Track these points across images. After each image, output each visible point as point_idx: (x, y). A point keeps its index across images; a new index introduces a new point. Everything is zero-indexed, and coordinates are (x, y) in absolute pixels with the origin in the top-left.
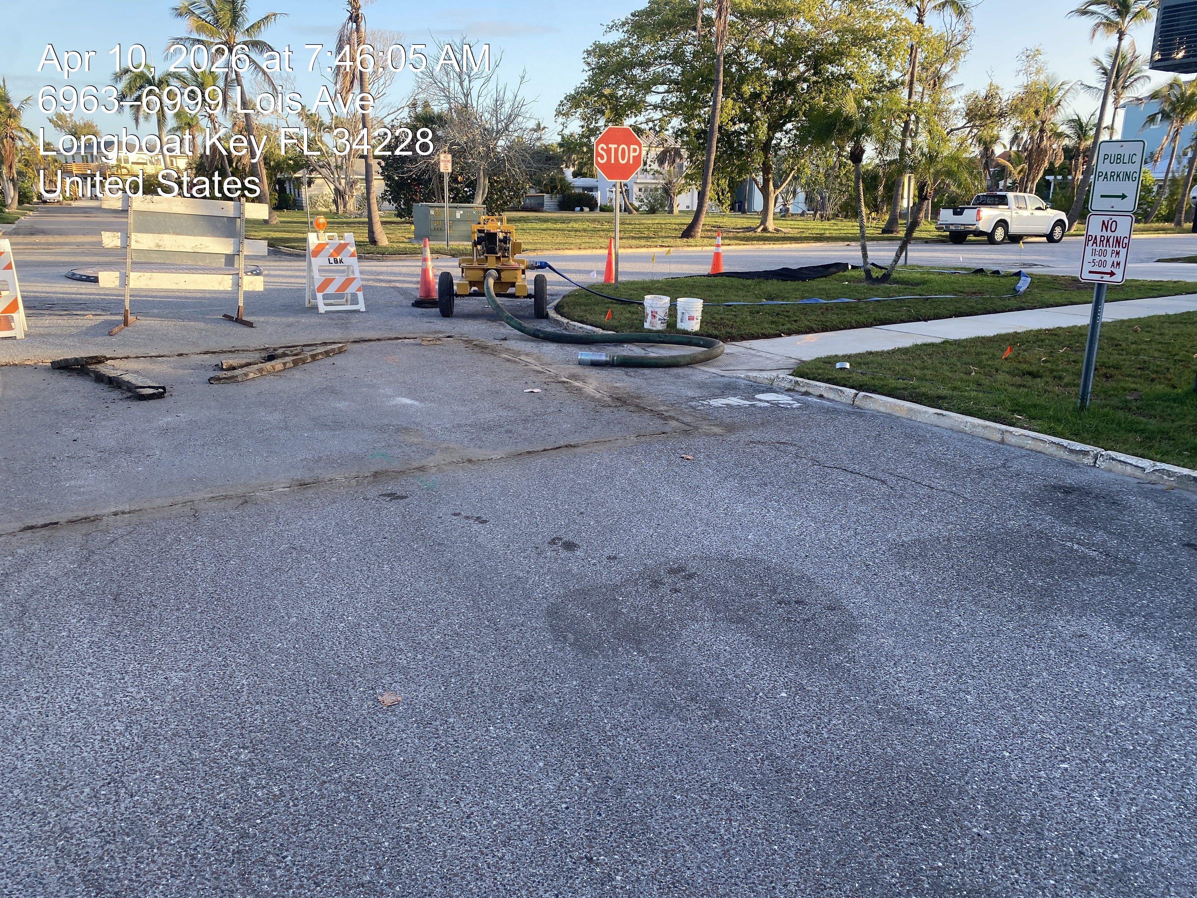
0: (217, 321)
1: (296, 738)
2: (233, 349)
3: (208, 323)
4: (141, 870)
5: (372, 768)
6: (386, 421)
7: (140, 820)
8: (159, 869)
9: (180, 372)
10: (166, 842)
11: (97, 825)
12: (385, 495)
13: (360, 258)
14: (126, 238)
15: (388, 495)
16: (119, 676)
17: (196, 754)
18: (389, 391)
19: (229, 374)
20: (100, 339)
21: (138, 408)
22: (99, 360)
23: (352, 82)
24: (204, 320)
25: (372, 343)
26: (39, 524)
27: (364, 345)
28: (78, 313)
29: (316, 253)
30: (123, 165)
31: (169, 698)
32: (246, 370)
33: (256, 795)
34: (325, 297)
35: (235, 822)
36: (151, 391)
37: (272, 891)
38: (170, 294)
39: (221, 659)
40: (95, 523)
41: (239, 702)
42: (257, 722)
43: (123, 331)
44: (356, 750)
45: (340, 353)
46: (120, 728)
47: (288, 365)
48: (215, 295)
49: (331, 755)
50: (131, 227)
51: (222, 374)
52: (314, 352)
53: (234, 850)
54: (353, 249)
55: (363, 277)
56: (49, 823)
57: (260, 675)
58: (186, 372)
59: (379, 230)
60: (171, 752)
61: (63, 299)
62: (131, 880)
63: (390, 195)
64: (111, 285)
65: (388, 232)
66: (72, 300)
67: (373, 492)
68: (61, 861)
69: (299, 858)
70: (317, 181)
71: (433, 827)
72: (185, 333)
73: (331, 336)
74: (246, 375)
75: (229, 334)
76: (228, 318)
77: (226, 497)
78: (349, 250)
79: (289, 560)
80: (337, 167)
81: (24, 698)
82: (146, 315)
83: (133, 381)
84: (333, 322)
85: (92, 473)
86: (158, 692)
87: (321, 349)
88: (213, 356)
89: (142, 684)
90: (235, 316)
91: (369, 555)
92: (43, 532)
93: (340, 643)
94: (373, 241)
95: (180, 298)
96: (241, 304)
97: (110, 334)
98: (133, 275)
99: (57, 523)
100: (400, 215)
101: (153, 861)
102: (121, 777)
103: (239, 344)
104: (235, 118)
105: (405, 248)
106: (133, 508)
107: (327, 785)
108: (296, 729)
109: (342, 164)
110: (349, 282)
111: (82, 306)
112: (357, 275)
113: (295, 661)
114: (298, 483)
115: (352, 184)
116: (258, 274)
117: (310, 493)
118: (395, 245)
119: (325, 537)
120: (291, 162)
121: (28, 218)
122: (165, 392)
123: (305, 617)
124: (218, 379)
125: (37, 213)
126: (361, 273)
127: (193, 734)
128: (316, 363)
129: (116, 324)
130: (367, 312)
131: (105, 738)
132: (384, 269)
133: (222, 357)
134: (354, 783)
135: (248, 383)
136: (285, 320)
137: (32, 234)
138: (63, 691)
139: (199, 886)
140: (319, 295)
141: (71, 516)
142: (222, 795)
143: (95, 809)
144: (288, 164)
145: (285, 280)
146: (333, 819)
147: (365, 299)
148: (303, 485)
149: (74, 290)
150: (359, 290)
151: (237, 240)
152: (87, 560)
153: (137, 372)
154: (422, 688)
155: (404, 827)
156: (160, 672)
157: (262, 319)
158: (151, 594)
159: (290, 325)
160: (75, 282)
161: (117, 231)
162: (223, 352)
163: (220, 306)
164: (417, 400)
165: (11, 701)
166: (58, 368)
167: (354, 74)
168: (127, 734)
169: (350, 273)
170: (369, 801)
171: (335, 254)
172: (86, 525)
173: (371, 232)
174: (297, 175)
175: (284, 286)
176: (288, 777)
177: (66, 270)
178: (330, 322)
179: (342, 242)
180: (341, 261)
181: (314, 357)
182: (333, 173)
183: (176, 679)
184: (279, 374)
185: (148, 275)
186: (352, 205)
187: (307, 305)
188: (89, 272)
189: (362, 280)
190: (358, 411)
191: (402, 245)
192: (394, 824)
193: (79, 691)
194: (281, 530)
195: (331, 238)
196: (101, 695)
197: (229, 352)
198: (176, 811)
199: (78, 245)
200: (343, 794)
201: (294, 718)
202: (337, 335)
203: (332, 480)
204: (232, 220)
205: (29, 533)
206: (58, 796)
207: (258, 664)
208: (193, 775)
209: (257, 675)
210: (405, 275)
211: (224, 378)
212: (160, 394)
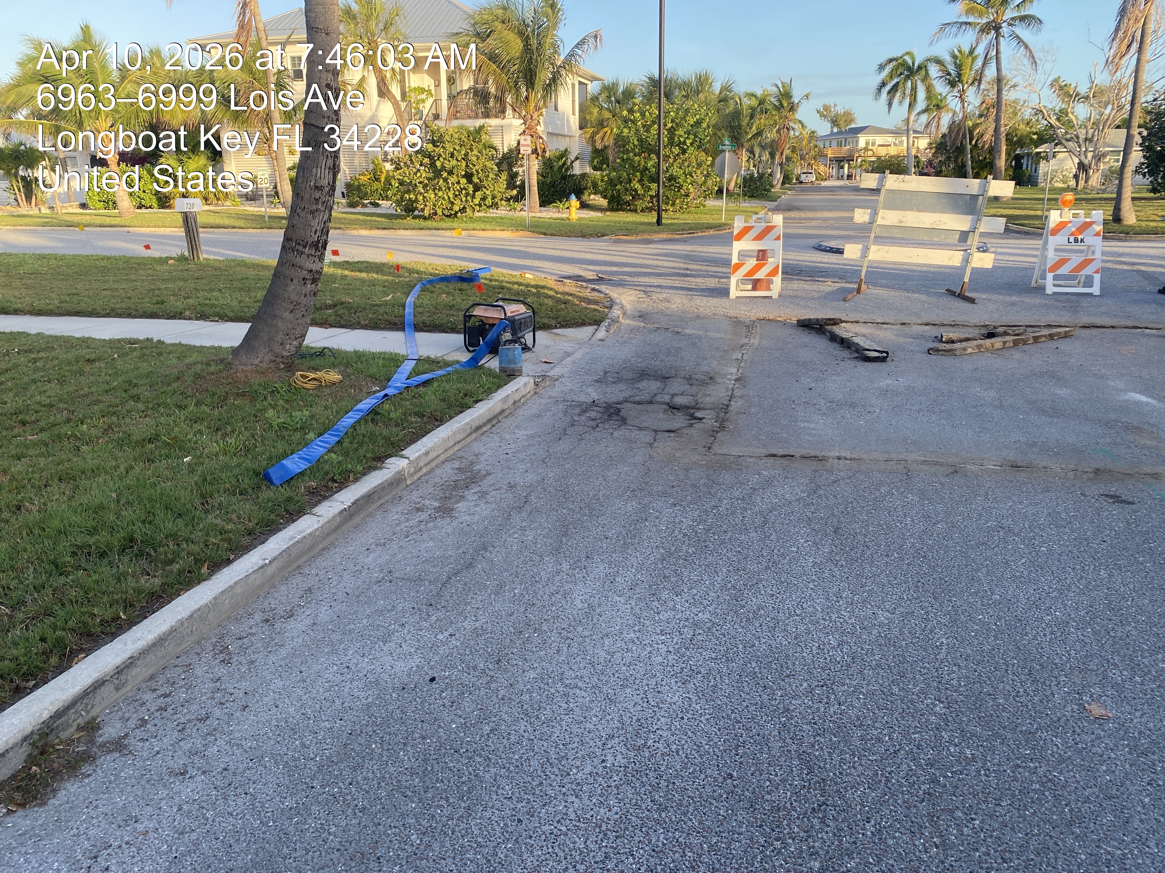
0: (940, 295)
1: (992, 712)
2: (953, 323)
3: (931, 296)
4: (843, 770)
5: (1072, 774)
6: (1113, 416)
7: (846, 727)
8: (858, 776)
9: (902, 340)
10: (865, 756)
11: (811, 717)
12: (1107, 496)
13: (1105, 238)
14: (874, 214)
15: (1111, 497)
16: (835, 598)
17: (895, 689)
18: (1120, 384)
19: (948, 346)
20: (836, 303)
21: (864, 368)
22: (835, 322)
23: (1129, 46)
24: (928, 293)
25: (1104, 330)
26: (780, 454)
27: (1094, 331)
28: (820, 279)
29: (1055, 232)
30: (870, 147)
31: (875, 632)
32: (964, 344)
33: (948, 749)
34: (1055, 278)
35: (927, 765)
36: (876, 354)
37: (959, 845)
38: (898, 266)
39: (923, 612)
40: (823, 462)
41: (938, 657)
42: (954, 682)
43: (855, 298)
44: (1055, 749)
45: (1066, 337)
46: (834, 643)
47: (1007, 345)
48: (940, 270)
49: (1027, 742)
50: (881, 204)
51: (942, 346)
52: (1037, 334)
53: (924, 790)
54: (1099, 228)
55: (1105, 258)
56: (776, 699)
57: (959, 638)
58: (907, 340)
59: (1128, 208)
60: (874, 680)
61: (809, 267)
62: (835, 774)
63: (1146, 168)
64: (854, 257)
65: (1136, 209)
66: (817, 268)
67: (1094, 490)
68: (782, 733)
69: (987, 827)
70: (1060, 156)
71: (1139, 864)
72: (909, 304)
73: (1057, 319)
74: (965, 349)
75: (950, 309)
76: (951, 293)
77: (937, 463)
78: (1094, 230)
79: (996, 538)
80: (1086, 139)
81: (763, 592)
82: (875, 285)
83: (862, 344)
84: (1060, 304)
85: (822, 419)
86: (866, 623)
87: (1046, 332)
88: (934, 328)
89: (854, 612)
90: (958, 291)
91: (1083, 554)
92: (783, 461)
93: (1045, 635)
94: (1117, 218)
95: (907, 270)
96: (966, 280)
97: (845, 300)
98: (873, 248)
99: (793, 456)
100: (1154, 190)
101: (855, 768)
102: (832, 684)
103: (959, 318)
104: (985, 96)
105: (1156, 227)
106: (853, 456)
107: (1021, 770)
108: (992, 703)
109: (1093, 136)
110: (1087, 262)
111: (824, 274)
112: (1098, 255)
113: (996, 637)
114: (1010, 464)
115: (1099, 157)
116: (984, 251)
117: (1022, 476)
118: (1144, 224)
119: (1035, 524)
120: (1035, 137)
121: (788, 196)
122: (887, 357)
123: (1009, 597)
124: (937, 350)
125: (794, 192)
126: (1104, 253)
127: (895, 671)
128: (1039, 345)
129: (849, 291)
130: (1101, 296)
131: (822, 647)
132: (1127, 250)
133: (942, 330)
134: (1050, 780)
135: (965, 357)
136: (1007, 298)
137: (789, 210)
138: (790, 596)
139: (892, 807)
140: (1050, 276)
141: (804, 452)
142: (917, 736)
143: (810, 703)
144: (1031, 139)
145: (1012, 258)
146: (1025, 806)
147: (1102, 282)
148: (1015, 466)
149: (819, 259)
150: (1097, 272)
151: (976, 217)
152: (815, 492)
153: (864, 336)
154: (1138, 714)
155: (1105, 849)
156: (869, 606)
157: (984, 296)
158: (865, 536)
159: (1013, 304)
160: (820, 252)
161: (868, 208)
162: (943, 325)
163: (944, 281)
164: (1154, 398)
165: (753, 591)
166: (802, 326)
167: (1133, 37)
168: (838, 650)
169: (1090, 253)
170: (1066, 805)
171: (1077, 233)
172: (815, 463)
173: (1117, 209)
174: (1038, 150)
175: (1010, 264)
176: (981, 746)
177: (814, 242)
178: (1057, 303)
179: (1088, 220)
180: (1082, 240)
181: (1036, 339)
182: (1080, 147)
183: (882, 616)
184: (997, 352)
185: (886, 248)
186: (1095, 179)
187: (1033, 284)
188: (833, 244)
189: (1103, 261)
190: (1081, 401)
191: (1152, 224)
192: (1093, 841)
193: (803, 600)
194: (989, 507)
195: (1075, 216)
196: (820, 610)
197: (950, 325)
198: (876, 733)
199: (825, 220)
200: (1038, 786)
201: (991, 692)
202: (1064, 317)
203: (1046, 468)
204: (974, 198)
205: (771, 460)
206: (784, 680)
207: (958, 628)
208: (892, 707)
209: (956, 638)
210: (1152, 257)
211: (944, 350)
212: (882, 358)
